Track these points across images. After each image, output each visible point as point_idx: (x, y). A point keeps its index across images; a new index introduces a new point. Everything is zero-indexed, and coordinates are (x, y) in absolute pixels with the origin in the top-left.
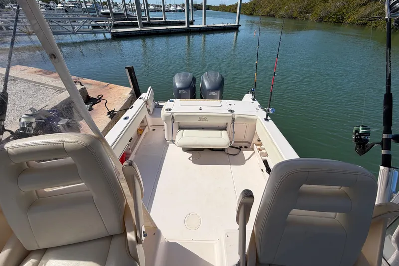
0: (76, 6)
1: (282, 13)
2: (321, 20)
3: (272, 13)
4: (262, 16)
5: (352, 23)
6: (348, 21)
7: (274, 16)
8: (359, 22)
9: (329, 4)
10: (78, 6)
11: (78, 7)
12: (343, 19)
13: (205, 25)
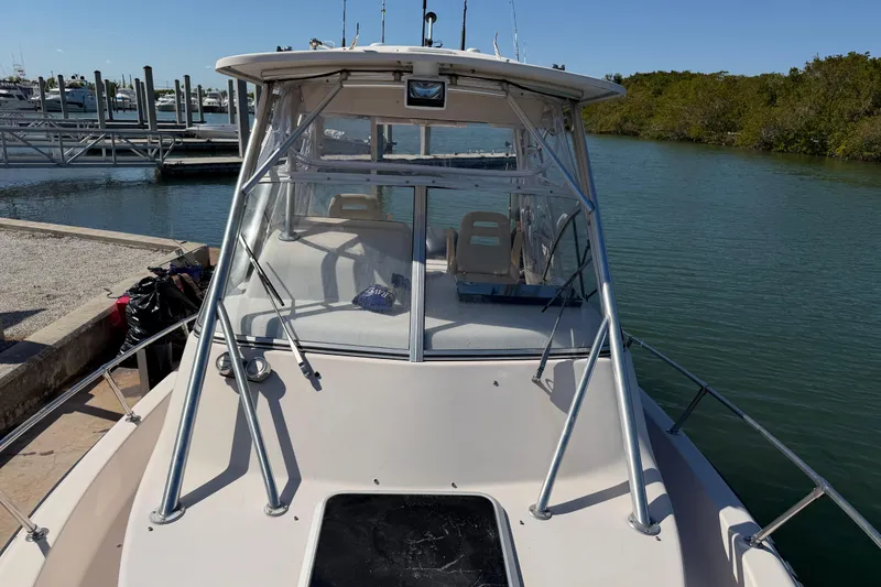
0: (13, 92)
1: (656, 125)
2: (767, 147)
3: (629, 126)
4: (601, 133)
5: (851, 157)
6: (839, 151)
7: (635, 135)
8: (866, 153)
9: (779, 109)
10: (20, 93)
11: (20, 98)
12: (824, 147)
13: (427, 153)
